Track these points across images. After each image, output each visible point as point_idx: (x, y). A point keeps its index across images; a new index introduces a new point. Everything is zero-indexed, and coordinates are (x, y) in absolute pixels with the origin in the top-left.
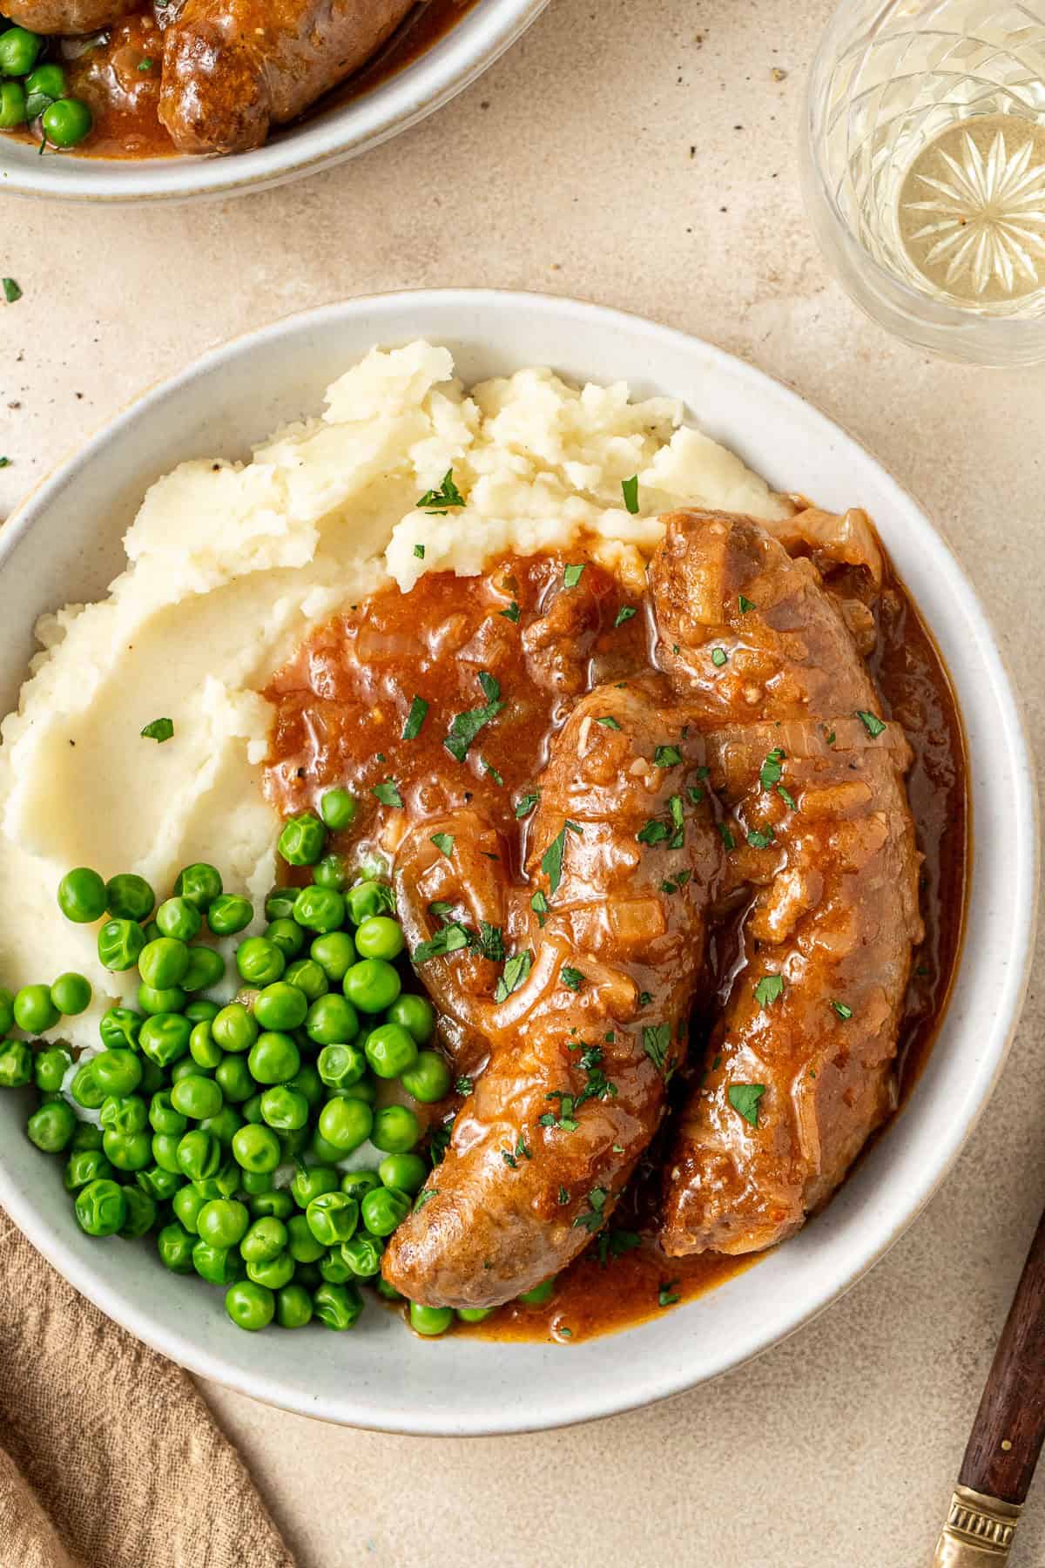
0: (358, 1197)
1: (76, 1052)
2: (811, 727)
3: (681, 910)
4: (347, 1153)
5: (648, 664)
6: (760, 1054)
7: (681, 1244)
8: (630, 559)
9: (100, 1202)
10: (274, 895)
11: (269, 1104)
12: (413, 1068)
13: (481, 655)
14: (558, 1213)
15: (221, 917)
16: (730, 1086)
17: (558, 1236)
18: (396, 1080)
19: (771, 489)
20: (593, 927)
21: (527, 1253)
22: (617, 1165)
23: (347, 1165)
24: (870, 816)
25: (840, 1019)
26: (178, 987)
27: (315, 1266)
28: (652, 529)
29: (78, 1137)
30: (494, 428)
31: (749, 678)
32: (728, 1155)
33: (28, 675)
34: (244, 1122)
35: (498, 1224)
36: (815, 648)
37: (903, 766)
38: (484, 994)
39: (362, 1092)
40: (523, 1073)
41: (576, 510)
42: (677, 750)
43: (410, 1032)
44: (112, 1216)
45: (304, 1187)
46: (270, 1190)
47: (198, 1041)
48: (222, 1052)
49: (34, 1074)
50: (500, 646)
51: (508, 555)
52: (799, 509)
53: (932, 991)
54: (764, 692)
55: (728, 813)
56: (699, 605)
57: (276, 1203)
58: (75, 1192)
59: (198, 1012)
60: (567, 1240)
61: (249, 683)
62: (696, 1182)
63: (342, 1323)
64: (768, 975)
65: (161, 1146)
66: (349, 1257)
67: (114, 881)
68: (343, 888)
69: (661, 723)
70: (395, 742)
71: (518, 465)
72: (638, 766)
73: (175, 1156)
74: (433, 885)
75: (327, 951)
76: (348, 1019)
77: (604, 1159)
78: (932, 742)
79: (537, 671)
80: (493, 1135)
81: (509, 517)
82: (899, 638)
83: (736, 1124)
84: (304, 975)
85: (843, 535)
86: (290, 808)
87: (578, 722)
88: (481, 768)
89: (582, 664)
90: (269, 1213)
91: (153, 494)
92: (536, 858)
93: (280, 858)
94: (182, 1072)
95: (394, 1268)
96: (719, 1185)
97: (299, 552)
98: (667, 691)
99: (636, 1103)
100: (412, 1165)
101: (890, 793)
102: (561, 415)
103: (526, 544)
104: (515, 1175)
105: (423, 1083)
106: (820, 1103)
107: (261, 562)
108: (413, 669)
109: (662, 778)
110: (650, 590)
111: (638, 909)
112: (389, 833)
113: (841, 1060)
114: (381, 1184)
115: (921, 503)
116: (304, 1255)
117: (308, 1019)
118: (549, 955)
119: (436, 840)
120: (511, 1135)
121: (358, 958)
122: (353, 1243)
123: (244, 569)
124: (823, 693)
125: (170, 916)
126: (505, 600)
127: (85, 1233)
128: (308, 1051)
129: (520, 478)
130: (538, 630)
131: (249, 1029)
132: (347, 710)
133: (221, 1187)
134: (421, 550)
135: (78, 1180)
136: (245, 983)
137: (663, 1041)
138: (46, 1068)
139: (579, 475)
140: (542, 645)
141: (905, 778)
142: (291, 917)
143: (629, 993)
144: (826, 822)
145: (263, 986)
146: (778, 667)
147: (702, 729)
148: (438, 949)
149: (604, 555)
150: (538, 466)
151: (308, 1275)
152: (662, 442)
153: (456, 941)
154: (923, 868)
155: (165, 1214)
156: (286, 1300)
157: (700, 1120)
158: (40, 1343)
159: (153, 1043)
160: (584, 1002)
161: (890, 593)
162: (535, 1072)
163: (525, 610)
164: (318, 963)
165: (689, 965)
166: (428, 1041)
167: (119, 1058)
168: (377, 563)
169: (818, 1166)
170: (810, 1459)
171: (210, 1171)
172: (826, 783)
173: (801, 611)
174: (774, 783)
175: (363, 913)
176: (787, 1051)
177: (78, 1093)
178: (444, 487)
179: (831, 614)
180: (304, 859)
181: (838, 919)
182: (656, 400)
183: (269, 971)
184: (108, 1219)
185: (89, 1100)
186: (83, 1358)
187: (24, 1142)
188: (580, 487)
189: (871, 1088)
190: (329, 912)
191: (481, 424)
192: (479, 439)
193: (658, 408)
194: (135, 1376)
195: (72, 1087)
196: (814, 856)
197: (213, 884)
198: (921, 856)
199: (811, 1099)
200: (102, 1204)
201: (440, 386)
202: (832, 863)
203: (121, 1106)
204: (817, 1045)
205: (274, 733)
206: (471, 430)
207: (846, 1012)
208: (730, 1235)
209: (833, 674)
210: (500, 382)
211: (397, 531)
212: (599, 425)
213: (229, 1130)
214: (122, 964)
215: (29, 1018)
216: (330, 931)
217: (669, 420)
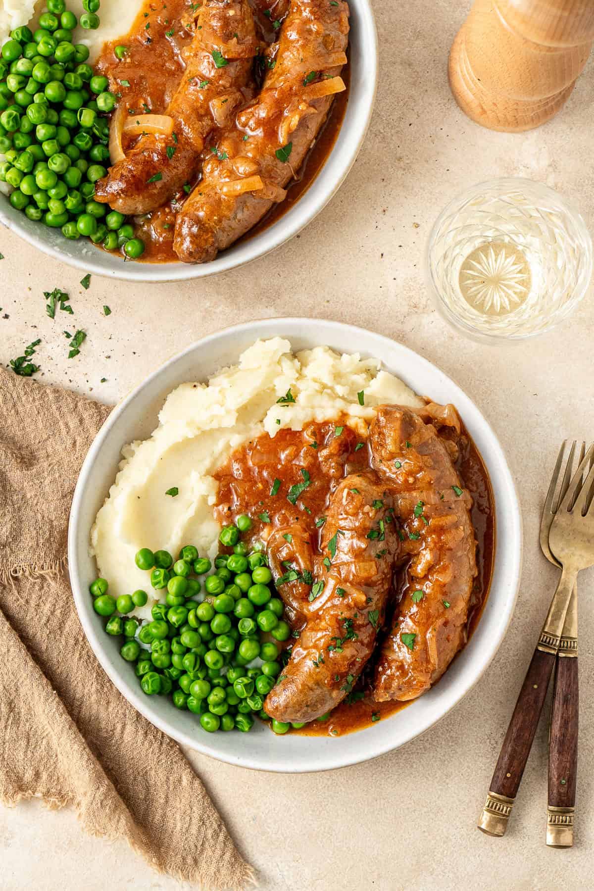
0: (254, 679)
1: (140, 621)
2: (434, 493)
3: (383, 565)
4: (249, 662)
5: (368, 466)
6: (414, 622)
7: (382, 697)
8: (361, 424)
9: (151, 681)
10: (218, 558)
11: (219, 642)
12: (276, 628)
13: (302, 462)
14: (335, 685)
15: (199, 567)
16: (402, 634)
17: (335, 694)
18: (269, 633)
19: (416, 394)
20: (349, 572)
21: (322, 701)
22: (358, 666)
23: (249, 666)
24: (457, 528)
25: (445, 608)
26: (183, 596)
27: (236, 707)
28: (370, 412)
29: (142, 655)
30: (307, 371)
31: (410, 473)
32: (401, 662)
33: (119, 470)
34: (208, 650)
35: (312, 689)
36: (436, 462)
37: (469, 507)
38: (305, 598)
39: (255, 637)
40: (320, 630)
41: (340, 404)
42: (381, 502)
43: (275, 613)
44: (156, 687)
45: (232, 675)
46: (218, 676)
47: (191, 617)
48: (200, 622)
49: (124, 630)
50: (309, 459)
51: (313, 422)
52: (427, 402)
53: (480, 596)
54: (416, 479)
55: (402, 527)
56: (391, 445)
57: (221, 681)
58: (141, 677)
59: (191, 605)
60: (338, 696)
61: (208, 473)
62: (389, 672)
63: (246, 729)
64: (417, 590)
65: (176, 659)
66: (251, 703)
67: (157, 553)
68: (246, 555)
69: (376, 492)
70: (267, 497)
71: (317, 386)
72: (367, 508)
73: (182, 663)
74: (284, 554)
75: (241, 580)
76: (250, 608)
77: (353, 664)
78: (480, 496)
79: (324, 469)
80: (309, 654)
81: (313, 408)
82: (467, 455)
83: (405, 649)
84: (232, 590)
85: (446, 414)
86: (225, 523)
87: (342, 490)
88: (302, 507)
89: (343, 466)
90: (218, 685)
91: (171, 397)
92: (324, 544)
93: (220, 543)
94: (184, 630)
95: (269, 706)
96: (398, 673)
97: (230, 421)
98: (377, 478)
99: (366, 641)
100: (276, 666)
101: (465, 518)
102: (333, 366)
103: (320, 419)
104: (318, 670)
105: (280, 634)
106: (437, 641)
107: (215, 425)
108: (275, 468)
109: (377, 512)
110: (369, 438)
111: (367, 565)
112: (265, 533)
113: (446, 624)
114: (262, 673)
115: (476, 403)
116: (232, 702)
117: (235, 608)
118: (331, 583)
119: (285, 536)
120: (316, 654)
121: (253, 583)
122: (252, 697)
123: (207, 428)
124: (438, 479)
125: (179, 567)
126: (312, 440)
127: (145, 693)
128: (234, 621)
129: (317, 391)
130: (325, 452)
131: (211, 612)
132: (248, 484)
133: (200, 675)
134: (279, 421)
135: (141, 672)
136: (208, 594)
137: (375, 617)
138: (129, 627)
139: (340, 390)
140: (327, 458)
141: (470, 511)
142: (226, 567)
143: (364, 598)
144: (440, 530)
145: (217, 595)
146: (421, 469)
147: (391, 493)
148: (286, 580)
149: (351, 423)
150: (324, 387)
151: (232, 709)
152: (373, 377)
153: (293, 577)
154: (477, 547)
155: (176, 686)
156: (224, 720)
157: (390, 647)
158: (122, 738)
159: (174, 618)
160: (345, 601)
161: (463, 437)
162: (325, 630)
163: (319, 444)
164: (238, 586)
165: (386, 587)
166: (282, 617)
167: (159, 624)
168: (259, 425)
169: (437, 667)
170: (431, 782)
171: (196, 669)
172: (441, 515)
173: (430, 447)
174: (420, 515)
175: (255, 566)
176: (424, 620)
177: (142, 637)
178: (287, 395)
179: (442, 448)
180: (231, 543)
181: (445, 568)
182: (371, 360)
183: (219, 589)
184: (155, 688)
185: (147, 640)
186: (139, 743)
187: (120, 658)
188: (341, 395)
189: (457, 633)
190: (242, 565)
191: (301, 369)
192: (301, 376)
193: (371, 363)
194: (160, 751)
195: (139, 635)
196: (435, 543)
197: (195, 554)
198: (477, 542)
199: (434, 640)
200: (152, 682)
201: (284, 354)
202: (442, 547)
203: (160, 643)
204: (437, 618)
205: (218, 493)
206: (297, 371)
207: (448, 605)
208: (401, 693)
209: (442, 472)
210: (308, 352)
211: (268, 412)
212: (348, 370)
213: (203, 653)
214: (161, 586)
215: (123, 608)
216: (242, 572)
217: (376, 367)
